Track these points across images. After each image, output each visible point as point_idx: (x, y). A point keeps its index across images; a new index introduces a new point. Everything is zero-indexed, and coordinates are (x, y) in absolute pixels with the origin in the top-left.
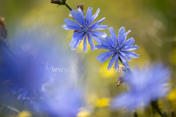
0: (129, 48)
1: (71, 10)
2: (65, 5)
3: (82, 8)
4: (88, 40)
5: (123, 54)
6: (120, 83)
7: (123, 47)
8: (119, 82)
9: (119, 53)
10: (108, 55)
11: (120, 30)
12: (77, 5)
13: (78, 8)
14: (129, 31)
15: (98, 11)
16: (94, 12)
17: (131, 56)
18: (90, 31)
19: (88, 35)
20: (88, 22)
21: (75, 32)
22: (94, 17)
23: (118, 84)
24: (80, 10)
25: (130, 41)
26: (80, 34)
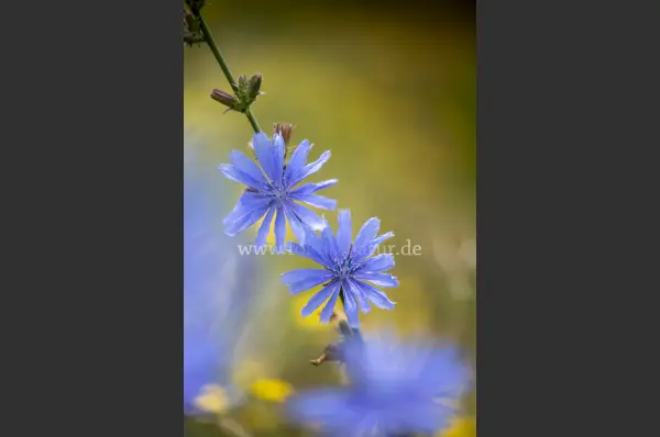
0: (375, 276)
1: (257, 131)
2: (243, 116)
3: (287, 136)
4: (276, 223)
5: (354, 288)
6: (322, 361)
7: (360, 268)
8: (322, 357)
9: (345, 281)
10: (314, 279)
11: (366, 224)
12: (275, 124)
13: (278, 132)
14: (390, 234)
15: (325, 157)
16: (313, 156)
17: (373, 299)
18: (288, 203)
19: (280, 211)
20: (289, 178)
21: (248, 190)
22: (311, 168)
23: (319, 360)
24: (279, 138)
25: (382, 259)
26: (259, 201)
